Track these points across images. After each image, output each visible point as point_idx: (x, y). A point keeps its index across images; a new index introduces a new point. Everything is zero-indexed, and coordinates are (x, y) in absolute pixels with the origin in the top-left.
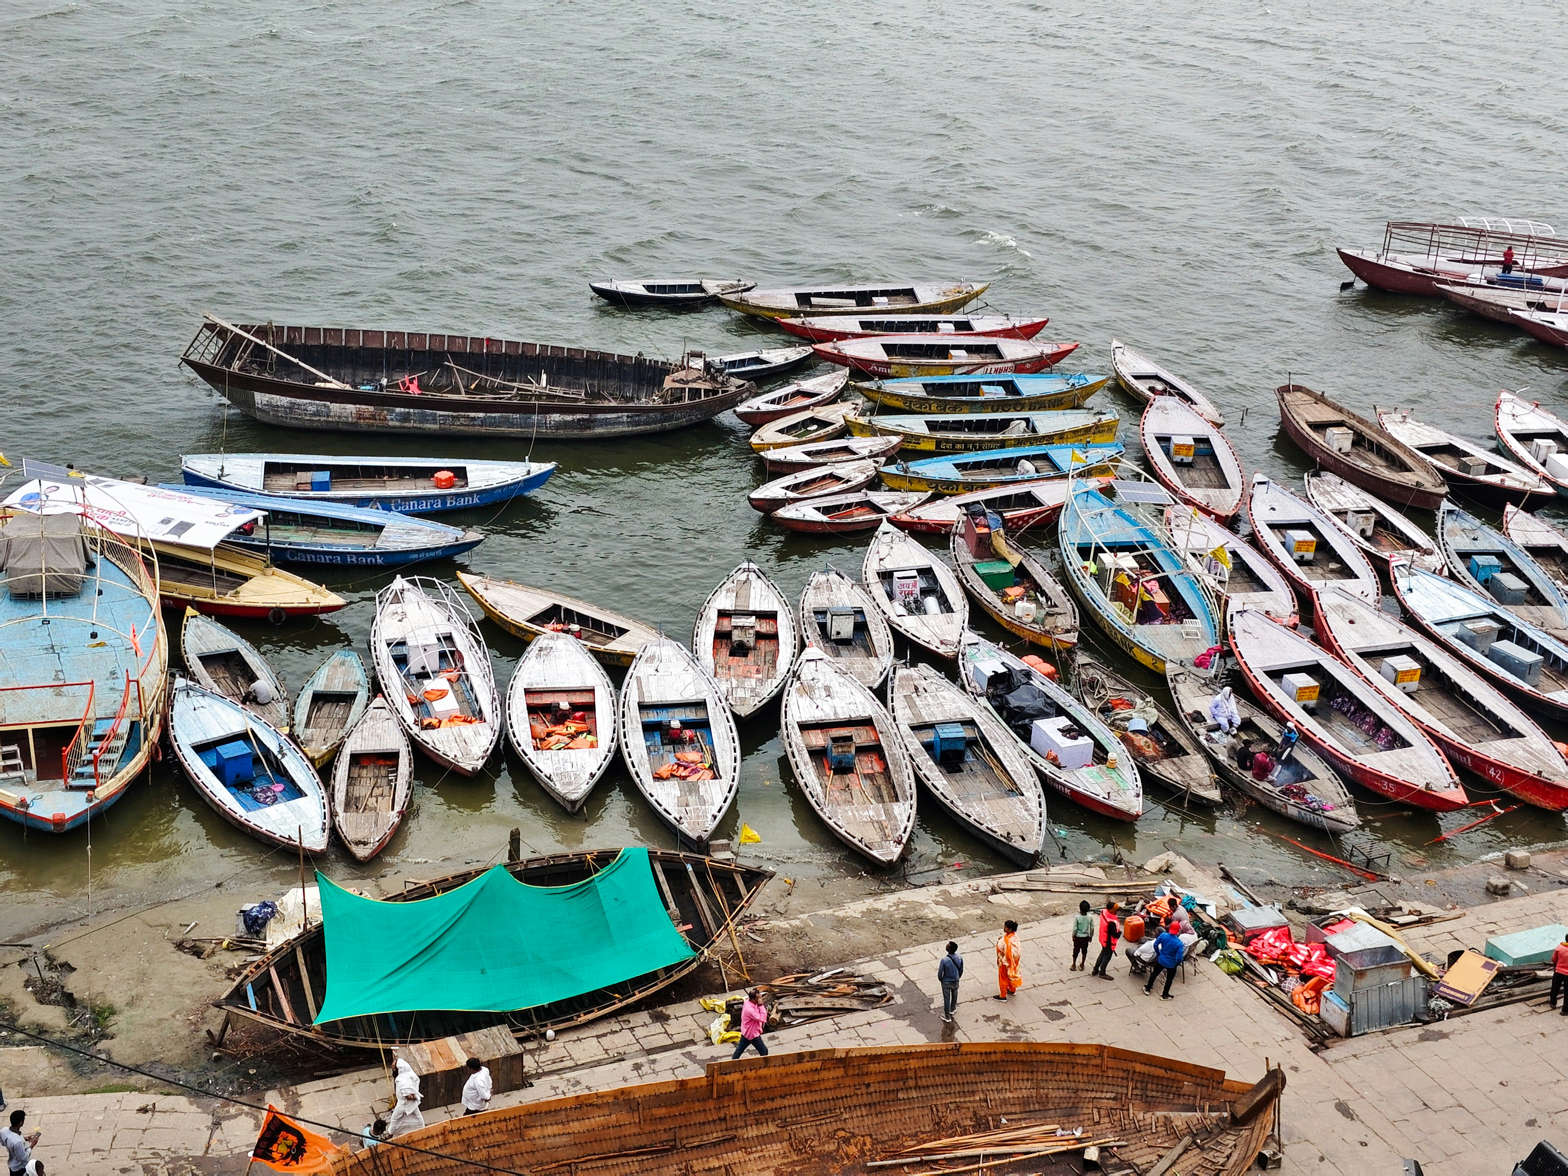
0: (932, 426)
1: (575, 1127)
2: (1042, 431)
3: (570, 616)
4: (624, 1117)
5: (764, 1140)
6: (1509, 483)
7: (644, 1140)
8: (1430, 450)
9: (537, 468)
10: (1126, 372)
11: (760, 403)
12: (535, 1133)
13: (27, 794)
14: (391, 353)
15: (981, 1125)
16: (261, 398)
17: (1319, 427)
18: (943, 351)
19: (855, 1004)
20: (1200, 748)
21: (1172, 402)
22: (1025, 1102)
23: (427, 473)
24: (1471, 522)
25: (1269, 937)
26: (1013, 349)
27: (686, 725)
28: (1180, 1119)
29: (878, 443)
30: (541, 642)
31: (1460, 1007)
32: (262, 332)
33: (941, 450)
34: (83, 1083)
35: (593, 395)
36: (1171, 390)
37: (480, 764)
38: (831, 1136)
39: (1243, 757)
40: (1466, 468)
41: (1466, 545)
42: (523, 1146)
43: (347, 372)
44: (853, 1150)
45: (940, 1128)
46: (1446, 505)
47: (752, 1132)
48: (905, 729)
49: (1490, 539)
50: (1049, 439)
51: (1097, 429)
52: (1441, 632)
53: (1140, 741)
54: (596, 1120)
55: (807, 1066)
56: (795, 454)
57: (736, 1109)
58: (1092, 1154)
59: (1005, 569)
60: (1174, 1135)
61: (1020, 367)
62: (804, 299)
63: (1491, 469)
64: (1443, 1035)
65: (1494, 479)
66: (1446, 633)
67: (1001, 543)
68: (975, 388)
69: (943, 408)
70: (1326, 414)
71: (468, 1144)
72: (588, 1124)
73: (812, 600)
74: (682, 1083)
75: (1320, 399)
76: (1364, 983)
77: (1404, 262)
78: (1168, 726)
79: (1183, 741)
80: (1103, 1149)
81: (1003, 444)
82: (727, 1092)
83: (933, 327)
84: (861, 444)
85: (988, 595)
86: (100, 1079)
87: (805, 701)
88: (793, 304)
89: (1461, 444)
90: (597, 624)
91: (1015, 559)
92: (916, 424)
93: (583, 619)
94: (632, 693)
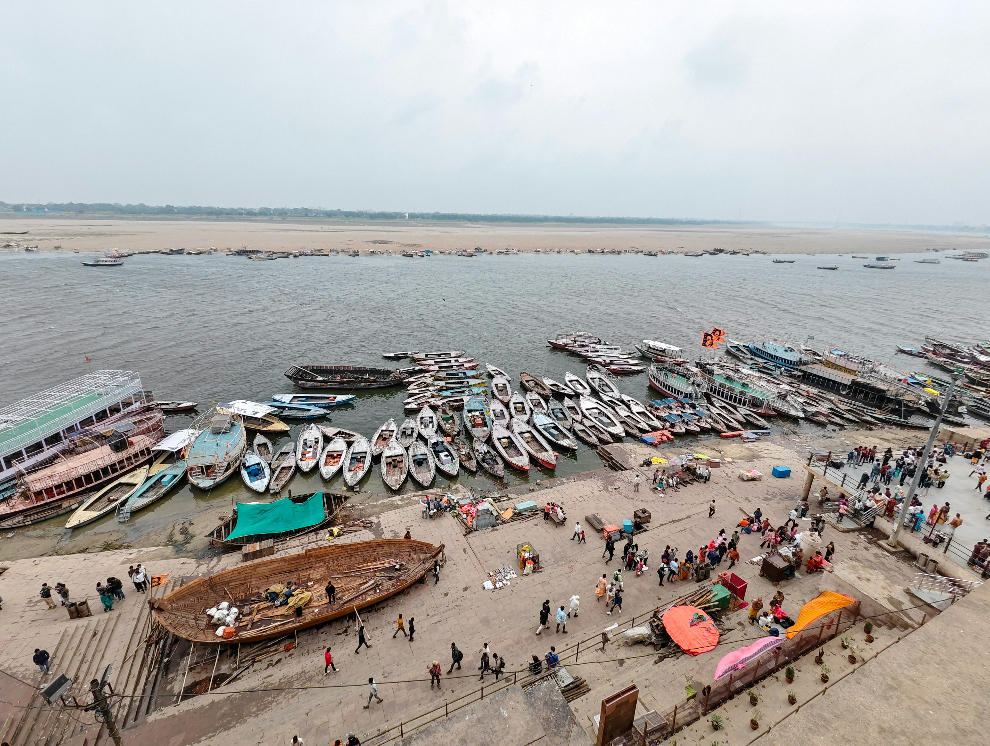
0: (446, 383)
1: (270, 567)
2: (470, 384)
3: (343, 433)
4: (283, 564)
5: (319, 567)
6: (566, 392)
7: (288, 569)
8: (551, 385)
9: (351, 397)
10: (489, 370)
11: (411, 379)
12: (258, 569)
13: (199, 481)
14: (335, 370)
15: (375, 560)
16: (300, 382)
17: (527, 381)
18: (452, 367)
19: (362, 528)
20: (476, 458)
21: (499, 376)
22: (387, 553)
23: (328, 398)
24: (556, 402)
25: (466, 506)
26: (467, 365)
27: (361, 457)
28: (422, 556)
29: (434, 388)
30: (335, 440)
31: (504, 522)
32: (306, 367)
33: (447, 389)
34: (177, 556)
35: (377, 378)
36: (500, 373)
37: (308, 470)
38: (337, 565)
39: (483, 460)
40: (558, 389)
41: (553, 407)
42: (255, 573)
43: (325, 375)
44: (342, 568)
45: (365, 561)
46: (551, 398)
47: (317, 565)
48: (410, 456)
49: (560, 406)
50: (471, 386)
51: (482, 383)
52: (539, 428)
53: (463, 457)
54: (276, 565)
55: (331, 548)
56: (416, 391)
57: (313, 560)
58: (397, 567)
59: (448, 416)
60: (419, 560)
61: (467, 369)
62: (426, 355)
63: (563, 389)
64: (497, 530)
65: (563, 391)
66: (541, 428)
67: (447, 411)
68: (457, 374)
69: (449, 379)
70: (529, 378)
71: (240, 573)
72: (273, 566)
73: (404, 425)
74: (299, 555)
75: (529, 375)
76: (480, 518)
77: (561, 342)
78: (471, 453)
79: (473, 456)
80: (401, 565)
81: (461, 387)
82: (311, 556)
83: (450, 361)
84: (431, 388)
85: (442, 423)
86: (181, 555)
87: (389, 451)
88: (424, 357)
89: (558, 384)
90: (349, 434)
91: (451, 414)
92: (443, 383)
93: (346, 434)
94: (351, 450)
